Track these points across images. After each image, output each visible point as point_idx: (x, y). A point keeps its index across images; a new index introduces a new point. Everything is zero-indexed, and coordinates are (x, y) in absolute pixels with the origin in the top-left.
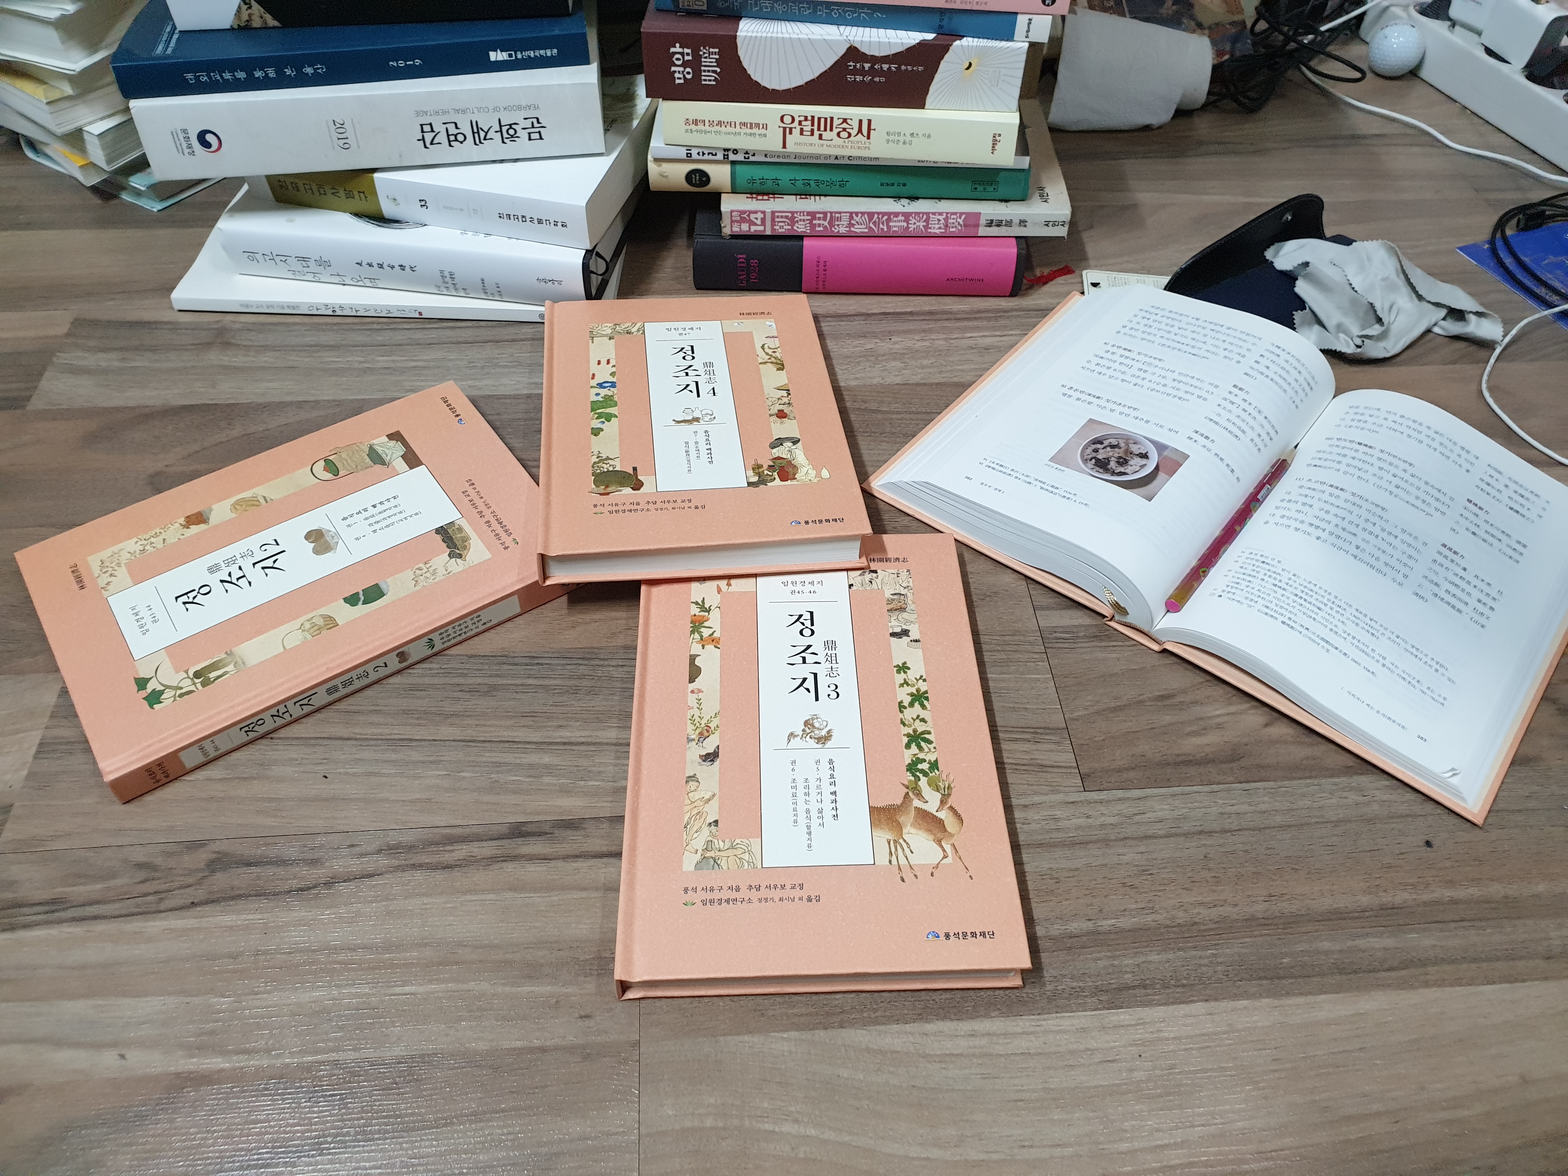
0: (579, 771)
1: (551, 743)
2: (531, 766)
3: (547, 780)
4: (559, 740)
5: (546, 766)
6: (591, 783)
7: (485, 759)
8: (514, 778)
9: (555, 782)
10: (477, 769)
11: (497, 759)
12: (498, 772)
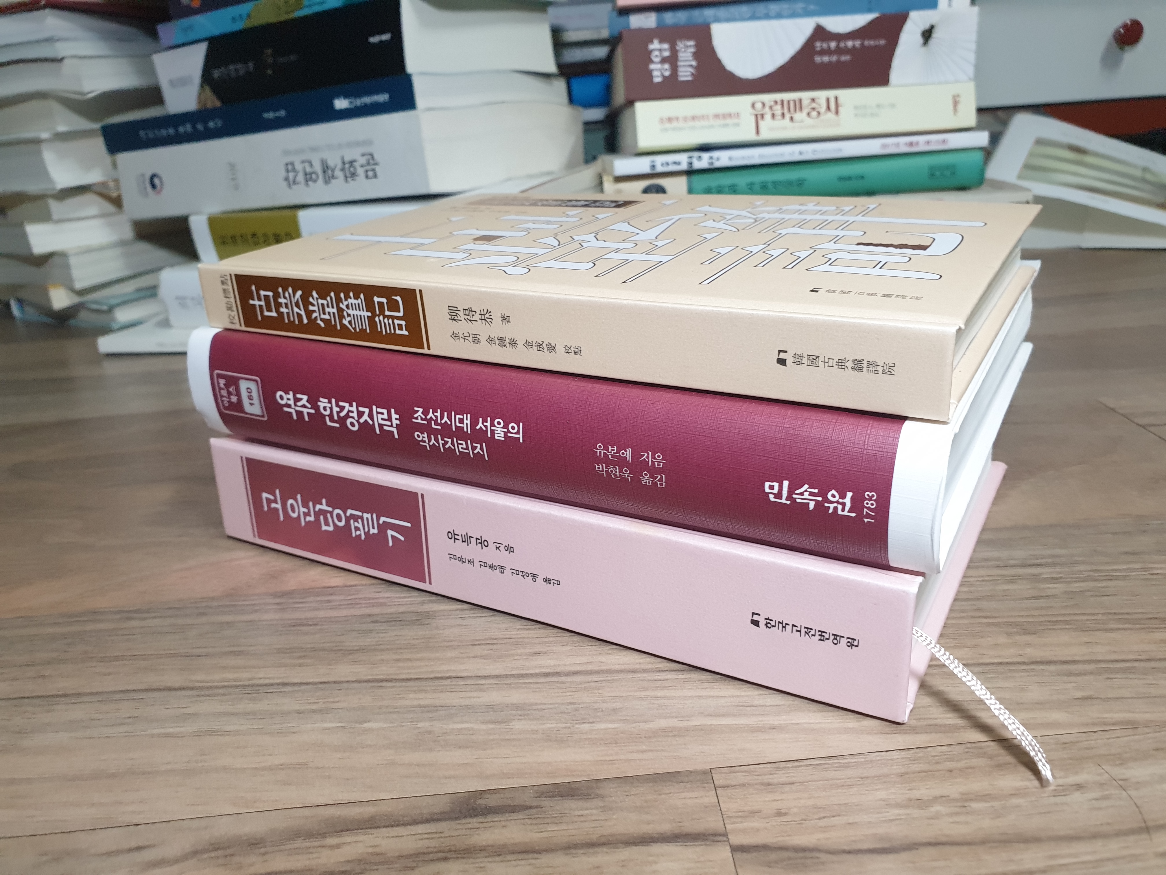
0: (576, 710)
1: (522, 676)
2: (491, 708)
3: (518, 725)
4: (537, 671)
5: (517, 707)
6: (602, 726)
7: (408, 703)
8: (459, 726)
9: (536, 728)
10: (395, 716)
11: (428, 702)
12: (431, 719)
